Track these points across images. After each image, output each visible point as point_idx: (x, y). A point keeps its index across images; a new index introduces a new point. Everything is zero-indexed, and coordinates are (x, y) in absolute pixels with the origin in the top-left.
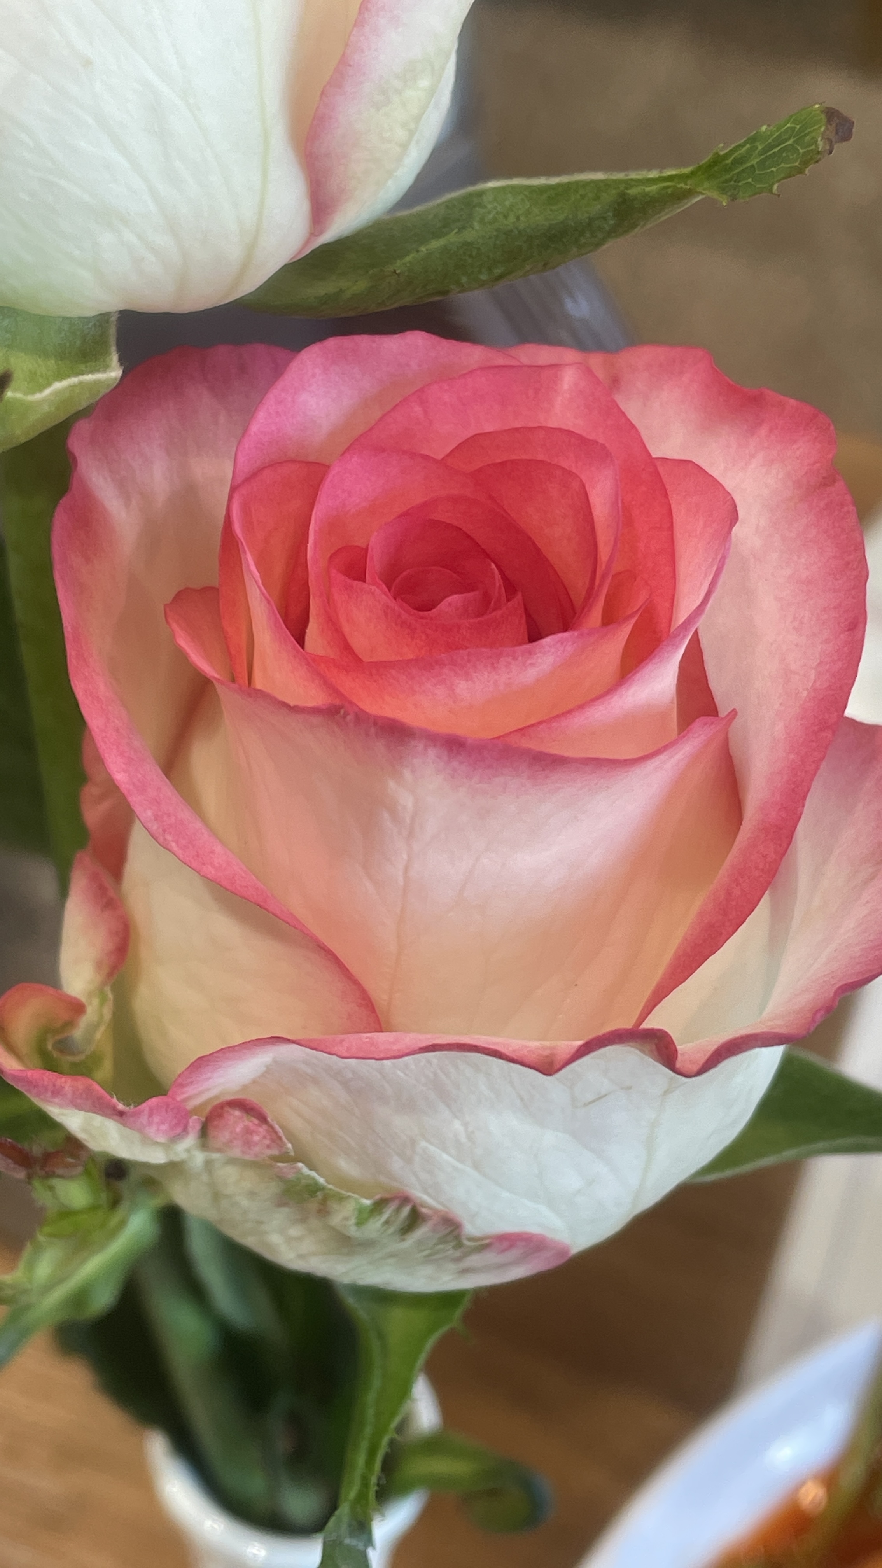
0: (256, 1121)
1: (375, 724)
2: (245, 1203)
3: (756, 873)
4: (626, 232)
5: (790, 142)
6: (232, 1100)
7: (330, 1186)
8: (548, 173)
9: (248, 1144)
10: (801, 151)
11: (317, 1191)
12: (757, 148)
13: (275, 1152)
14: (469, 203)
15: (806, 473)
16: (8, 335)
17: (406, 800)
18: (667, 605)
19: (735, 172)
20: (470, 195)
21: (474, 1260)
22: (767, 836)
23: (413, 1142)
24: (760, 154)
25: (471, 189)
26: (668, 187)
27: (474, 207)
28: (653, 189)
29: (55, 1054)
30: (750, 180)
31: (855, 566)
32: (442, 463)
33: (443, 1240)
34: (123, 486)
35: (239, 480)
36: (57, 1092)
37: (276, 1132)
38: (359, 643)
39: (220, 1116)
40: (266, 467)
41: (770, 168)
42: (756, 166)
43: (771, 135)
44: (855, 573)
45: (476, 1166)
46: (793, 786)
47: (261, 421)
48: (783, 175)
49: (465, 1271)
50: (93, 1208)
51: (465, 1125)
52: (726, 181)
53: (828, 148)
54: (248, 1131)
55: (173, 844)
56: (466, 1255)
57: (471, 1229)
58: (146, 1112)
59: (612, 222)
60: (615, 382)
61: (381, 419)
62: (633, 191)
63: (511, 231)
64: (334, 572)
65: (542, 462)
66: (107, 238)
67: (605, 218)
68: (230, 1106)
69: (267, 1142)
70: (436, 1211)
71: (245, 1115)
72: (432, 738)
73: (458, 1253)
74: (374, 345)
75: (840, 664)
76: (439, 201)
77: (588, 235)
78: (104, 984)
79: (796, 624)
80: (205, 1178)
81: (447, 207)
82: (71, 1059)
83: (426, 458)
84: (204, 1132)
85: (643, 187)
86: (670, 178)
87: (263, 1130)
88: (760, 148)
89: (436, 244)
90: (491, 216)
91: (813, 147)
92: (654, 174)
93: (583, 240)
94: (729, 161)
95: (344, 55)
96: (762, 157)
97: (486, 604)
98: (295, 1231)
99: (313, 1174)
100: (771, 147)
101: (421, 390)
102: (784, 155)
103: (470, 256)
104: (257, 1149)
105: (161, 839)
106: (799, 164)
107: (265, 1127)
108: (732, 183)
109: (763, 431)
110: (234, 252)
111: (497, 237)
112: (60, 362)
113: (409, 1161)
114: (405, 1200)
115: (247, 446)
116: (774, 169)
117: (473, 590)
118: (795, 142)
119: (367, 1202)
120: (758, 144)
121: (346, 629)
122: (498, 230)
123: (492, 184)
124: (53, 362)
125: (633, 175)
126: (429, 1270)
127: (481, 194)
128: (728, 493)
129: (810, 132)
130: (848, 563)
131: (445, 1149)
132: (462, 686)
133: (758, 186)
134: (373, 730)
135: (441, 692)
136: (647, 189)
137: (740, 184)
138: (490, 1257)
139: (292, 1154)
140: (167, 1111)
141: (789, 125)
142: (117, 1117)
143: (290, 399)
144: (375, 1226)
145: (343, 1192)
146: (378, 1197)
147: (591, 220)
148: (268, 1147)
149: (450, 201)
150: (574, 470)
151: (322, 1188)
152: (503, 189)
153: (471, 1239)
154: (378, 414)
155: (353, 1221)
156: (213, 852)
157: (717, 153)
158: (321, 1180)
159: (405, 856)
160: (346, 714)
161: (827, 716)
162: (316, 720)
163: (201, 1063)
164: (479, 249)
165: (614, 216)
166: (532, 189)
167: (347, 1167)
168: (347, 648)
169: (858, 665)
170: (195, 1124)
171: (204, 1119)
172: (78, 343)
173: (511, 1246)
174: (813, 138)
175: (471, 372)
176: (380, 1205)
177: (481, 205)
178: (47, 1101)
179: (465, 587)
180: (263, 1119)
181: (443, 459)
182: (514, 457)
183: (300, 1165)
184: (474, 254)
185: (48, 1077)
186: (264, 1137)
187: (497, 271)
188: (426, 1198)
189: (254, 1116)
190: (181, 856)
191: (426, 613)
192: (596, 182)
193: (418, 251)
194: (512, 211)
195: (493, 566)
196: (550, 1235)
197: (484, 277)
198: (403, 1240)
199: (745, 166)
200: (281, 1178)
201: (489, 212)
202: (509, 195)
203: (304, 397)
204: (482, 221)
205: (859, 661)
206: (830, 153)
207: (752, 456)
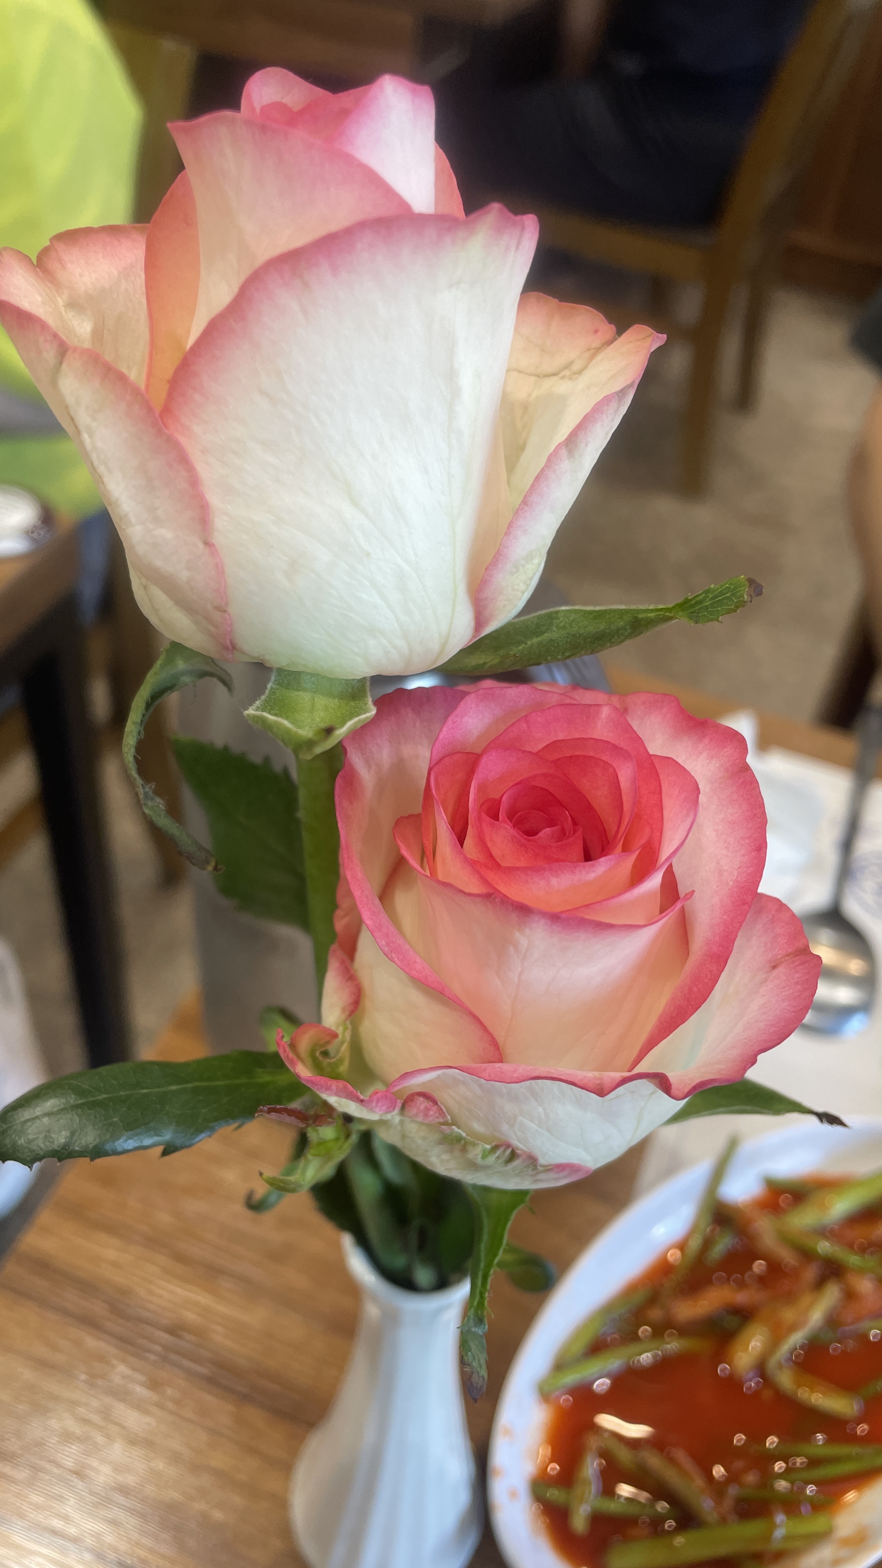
0: (431, 1104)
1: (512, 904)
2: (420, 1141)
3: (707, 981)
4: (636, 636)
5: (728, 595)
6: (419, 1092)
7: (469, 1138)
8: (595, 605)
9: (426, 1115)
10: (735, 601)
11: (461, 1140)
12: (709, 596)
13: (441, 1120)
14: (551, 617)
15: (732, 765)
16: (313, 686)
17: (523, 942)
18: (659, 834)
19: (697, 608)
20: (551, 613)
21: (541, 1176)
22: (712, 960)
23: (515, 1117)
24: (711, 599)
25: (551, 610)
26: (660, 615)
27: (553, 619)
28: (652, 615)
29: (321, 1058)
30: (705, 613)
31: (759, 816)
32: (536, 754)
33: (527, 1167)
34: (368, 763)
35: (433, 763)
36: (328, 1089)
37: (442, 1110)
38: (496, 852)
39: (412, 1100)
40: (446, 756)
41: (717, 607)
42: (709, 606)
43: (716, 590)
44: (759, 820)
45: (548, 1130)
46: (726, 934)
47: (445, 732)
48: (725, 612)
49: (536, 1181)
50: (337, 1139)
51: (545, 1110)
52: (692, 613)
53: (750, 599)
54: (427, 1109)
55: (396, 959)
56: (537, 1173)
57: (542, 1161)
58: (375, 1100)
59: (629, 631)
60: (626, 710)
61: (505, 730)
62: (641, 616)
63: (576, 634)
64: (484, 815)
65: (592, 757)
66: (372, 642)
67: (625, 629)
68: (418, 1096)
69: (437, 1115)
70: (524, 1152)
71: (426, 1100)
72: (543, 914)
73: (534, 1173)
74: (503, 692)
75: (752, 869)
76: (534, 615)
77: (616, 637)
78: (346, 1020)
79: (726, 845)
80: (399, 1128)
81: (538, 618)
82: (328, 1060)
83: (530, 753)
84: (403, 1108)
85: (646, 614)
86: (661, 610)
87: (435, 1108)
88: (710, 596)
89: (535, 640)
90: (563, 624)
91: (742, 599)
92: (652, 607)
93: (613, 640)
94: (693, 602)
95: (499, 550)
96: (712, 601)
97: (563, 835)
98: (445, 1157)
99: (460, 1131)
100: (717, 596)
101: (526, 716)
102: (725, 601)
103: (554, 646)
104: (431, 1119)
105: (390, 956)
106: (734, 607)
107: (436, 1107)
108: (695, 614)
109: (706, 740)
110: (435, 646)
111: (568, 637)
112: (341, 701)
113: (512, 1126)
114: (508, 1146)
115: (437, 746)
116: (719, 608)
117: (555, 826)
118: (732, 595)
119: (488, 1147)
120: (709, 594)
121: (489, 844)
122: (568, 634)
123: (563, 608)
124: (337, 700)
125: (641, 607)
126: (517, 1180)
127: (557, 612)
128: (693, 776)
129: (740, 591)
130: (755, 814)
131: (532, 1121)
132: (554, 881)
133: (710, 617)
134: (510, 908)
135: (542, 883)
136: (649, 615)
137: (700, 615)
138: (552, 1175)
139: (450, 1122)
140: (386, 1099)
141: (727, 585)
142: (360, 1103)
143: (459, 721)
144: (491, 1159)
145: (475, 1141)
146: (494, 1144)
147: (618, 630)
148: (438, 1117)
149: (540, 615)
150: (609, 761)
151: (465, 1139)
152: (569, 611)
153: (541, 1166)
154: (503, 728)
155: (480, 1156)
156: (415, 962)
157: (687, 598)
158: (464, 1134)
159: (520, 969)
160: (496, 898)
161: (745, 898)
162: (478, 899)
163: (406, 1076)
164: (558, 643)
165: (630, 628)
166: (585, 612)
167: (478, 1127)
168: (491, 856)
169: (763, 871)
170: (399, 1104)
171: (403, 1101)
172: (350, 690)
173: (563, 1170)
174: (742, 594)
175: (553, 706)
176: (495, 1148)
177: (557, 618)
178: (322, 1092)
179: (551, 823)
180: (435, 1102)
181: (537, 752)
182: (577, 753)
183: (454, 1127)
184: (555, 645)
185: (323, 1080)
186: (436, 1113)
187: (567, 654)
188: (521, 1146)
189: (431, 1101)
190: (400, 966)
191: (532, 838)
192: (620, 610)
193: (526, 644)
194: (574, 622)
195: (567, 812)
196: (583, 1164)
197: (559, 657)
198: (506, 1166)
199: (702, 605)
200: (442, 1132)
201: (561, 622)
202: (573, 614)
203: (466, 719)
204: (557, 627)
205: (764, 868)
206: (751, 602)
207: (701, 753)
